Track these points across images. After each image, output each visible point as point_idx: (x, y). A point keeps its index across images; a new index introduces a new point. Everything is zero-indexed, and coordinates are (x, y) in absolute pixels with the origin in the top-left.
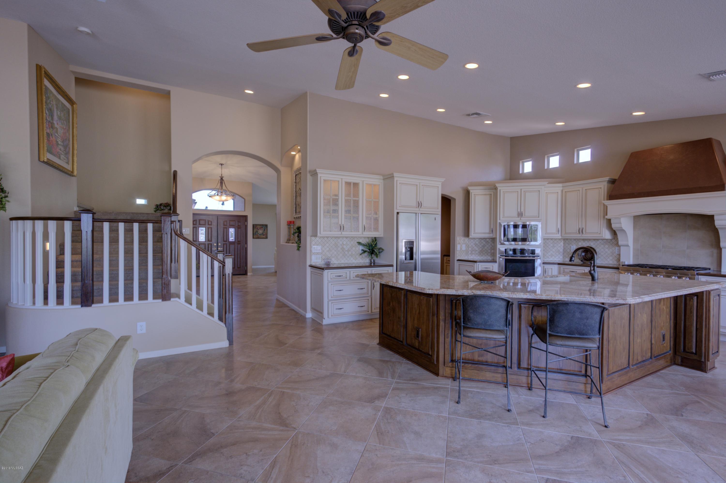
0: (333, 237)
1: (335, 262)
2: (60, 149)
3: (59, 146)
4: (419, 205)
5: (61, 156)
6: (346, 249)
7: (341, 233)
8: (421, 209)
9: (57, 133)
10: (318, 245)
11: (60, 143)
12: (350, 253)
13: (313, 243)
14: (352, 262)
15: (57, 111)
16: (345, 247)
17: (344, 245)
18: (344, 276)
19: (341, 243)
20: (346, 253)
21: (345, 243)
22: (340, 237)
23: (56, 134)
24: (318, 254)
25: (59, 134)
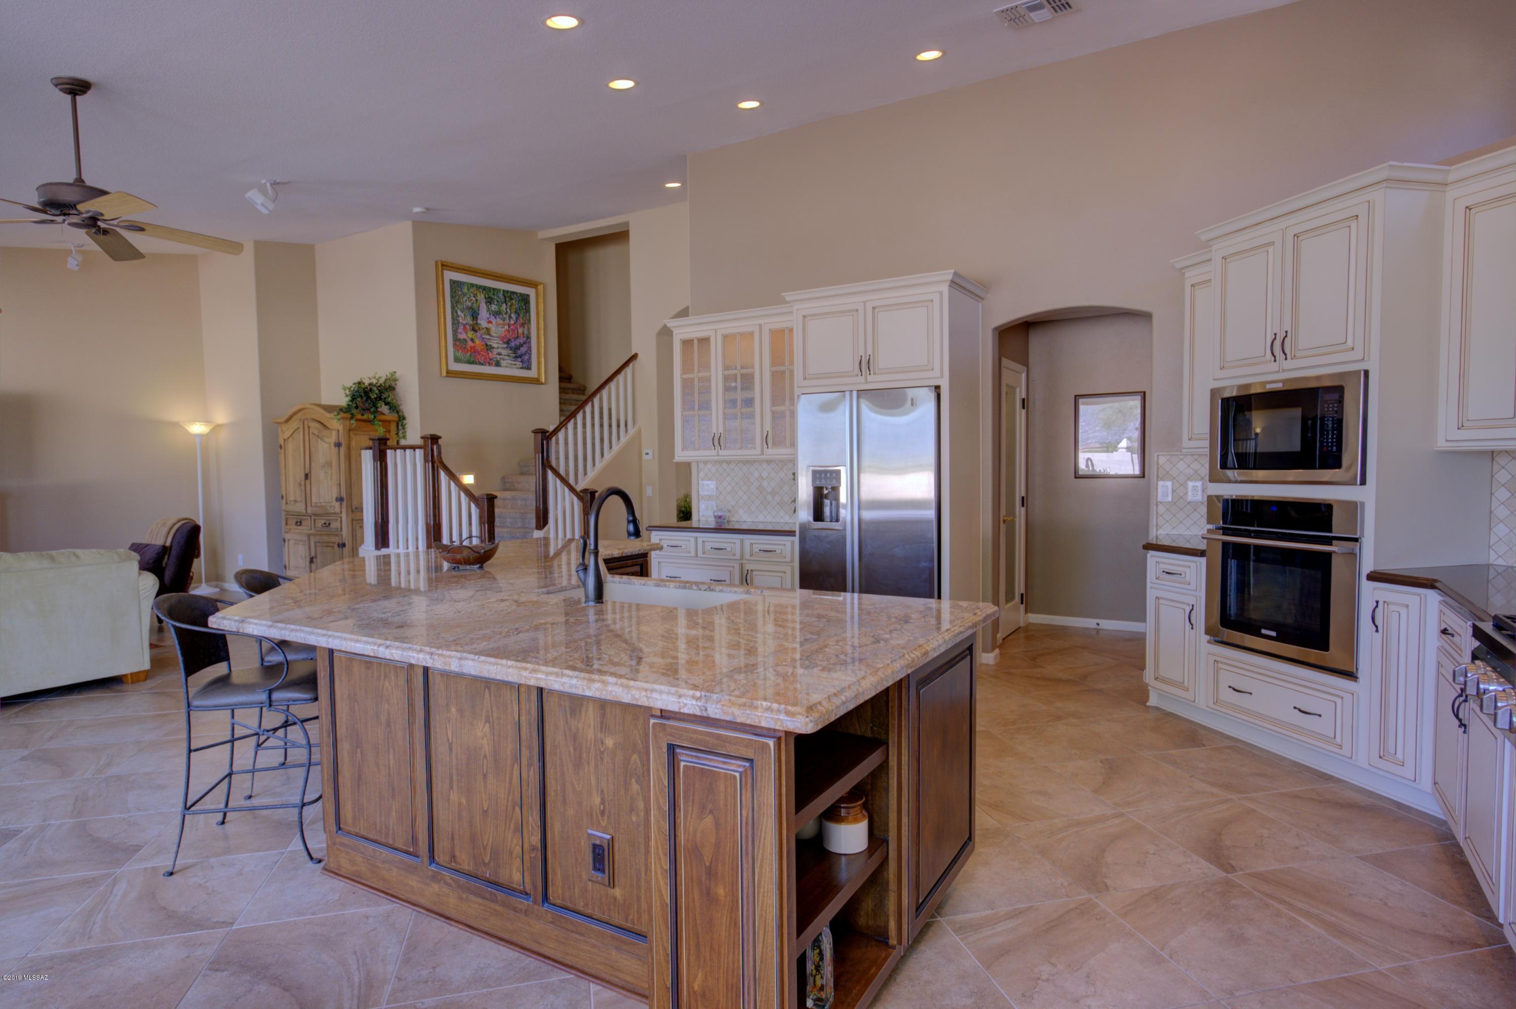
0: (739, 462)
1: (744, 518)
2: (499, 354)
3: (495, 350)
4: (866, 365)
5: (502, 361)
6: (769, 490)
7: (718, 451)
8: (870, 378)
9: (490, 335)
10: (710, 480)
11: (495, 345)
12: (777, 498)
13: (702, 474)
14: (782, 521)
15: (488, 306)
16: (765, 484)
17: (764, 479)
18: (684, 547)
19: (756, 474)
20: (769, 498)
21: (765, 475)
22: (755, 461)
23: (488, 337)
24: (709, 498)
25: (494, 335)
